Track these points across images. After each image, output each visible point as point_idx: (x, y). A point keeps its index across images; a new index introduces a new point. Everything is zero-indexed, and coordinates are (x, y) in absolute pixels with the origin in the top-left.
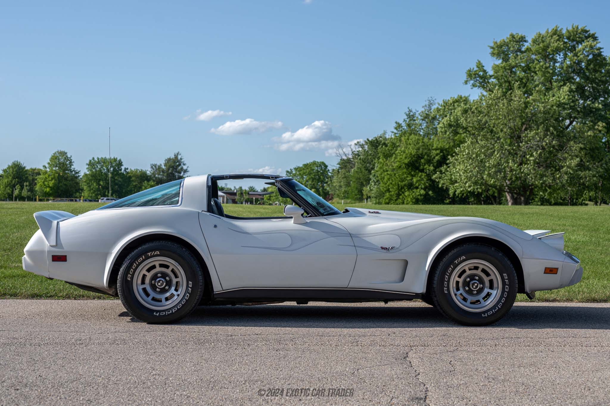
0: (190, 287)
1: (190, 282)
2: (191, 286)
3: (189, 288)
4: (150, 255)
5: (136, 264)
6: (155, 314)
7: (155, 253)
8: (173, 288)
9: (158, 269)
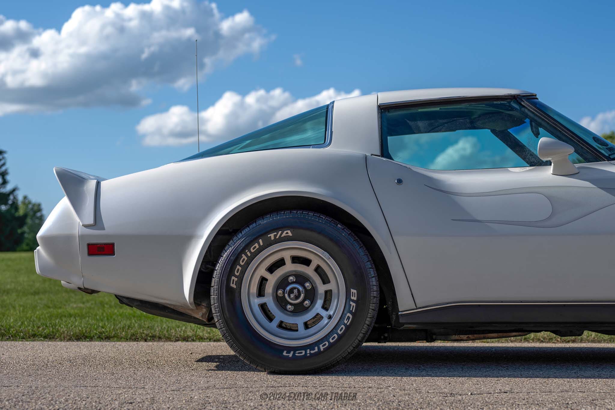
0: (353, 301)
1: (352, 290)
2: (355, 299)
3: (351, 303)
4: (273, 238)
5: (247, 255)
6: (285, 353)
7: (284, 234)
8: (319, 303)
9: (289, 267)
